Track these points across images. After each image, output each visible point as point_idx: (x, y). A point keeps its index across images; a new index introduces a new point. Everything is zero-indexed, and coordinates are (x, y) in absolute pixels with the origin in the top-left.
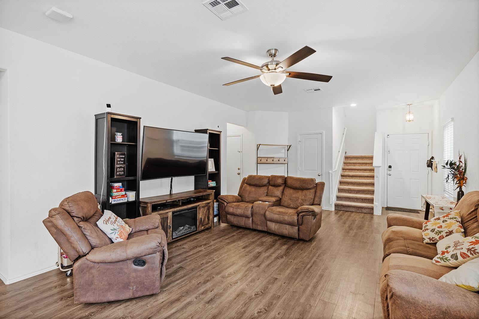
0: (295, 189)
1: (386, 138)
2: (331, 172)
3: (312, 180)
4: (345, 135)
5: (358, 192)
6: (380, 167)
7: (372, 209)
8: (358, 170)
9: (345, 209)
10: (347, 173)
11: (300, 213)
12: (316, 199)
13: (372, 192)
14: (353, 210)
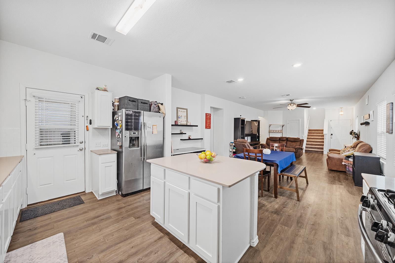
0: (292, 142)
1: (330, 122)
2: (303, 136)
3: (299, 139)
4: (309, 120)
5: (316, 145)
6: (327, 134)
7: (323, 152)
8: (315, 136)
9: (310, 152)
10: (310, 137)
11: (296, 149)
12: (301, 145)
13: (323, 145)
14: (314, 152)
